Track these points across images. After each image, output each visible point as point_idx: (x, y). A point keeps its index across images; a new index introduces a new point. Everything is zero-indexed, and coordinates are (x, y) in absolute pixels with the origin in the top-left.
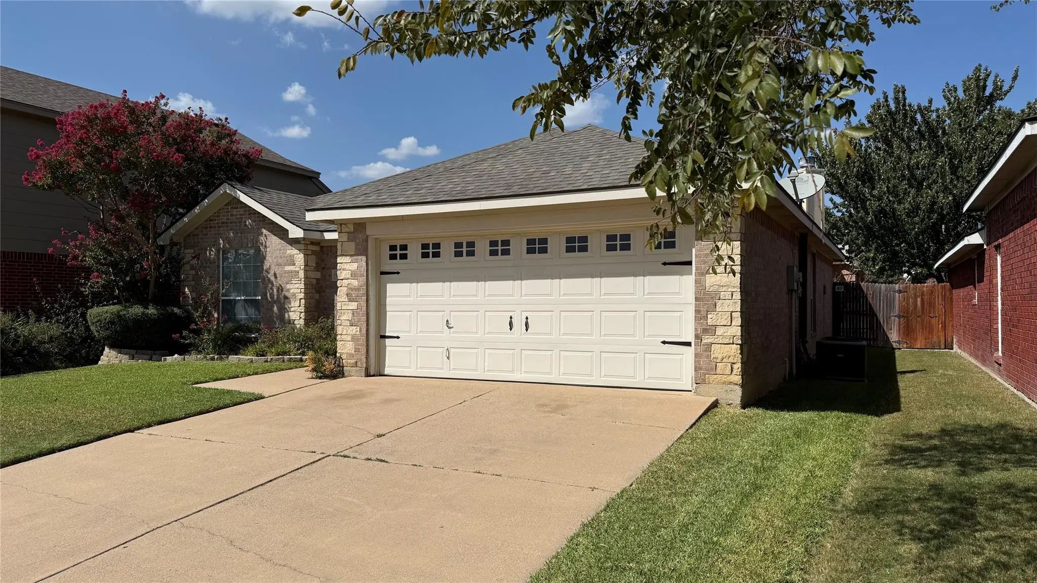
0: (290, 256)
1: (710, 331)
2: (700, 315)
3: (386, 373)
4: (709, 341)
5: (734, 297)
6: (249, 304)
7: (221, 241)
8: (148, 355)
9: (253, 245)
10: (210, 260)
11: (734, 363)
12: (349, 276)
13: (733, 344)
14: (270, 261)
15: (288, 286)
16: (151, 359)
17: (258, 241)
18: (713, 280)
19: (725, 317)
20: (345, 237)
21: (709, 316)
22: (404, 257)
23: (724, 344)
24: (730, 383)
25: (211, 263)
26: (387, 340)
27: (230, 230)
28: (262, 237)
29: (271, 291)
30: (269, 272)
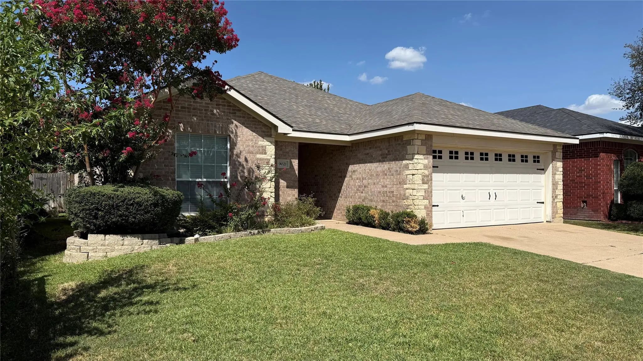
0: (262, 147)
1: (556, 197)
4: (556, 201)
6: (211, 186)
7: (181, 124)
12: (423, 168)
14: (240, 147)
17: (227, 129)
22: (440, 157)
23: (559, 202)
26: (433, 208)
27: (193, 116)
28: (232, 127)
29: (242, 174)
30: (240, 157)
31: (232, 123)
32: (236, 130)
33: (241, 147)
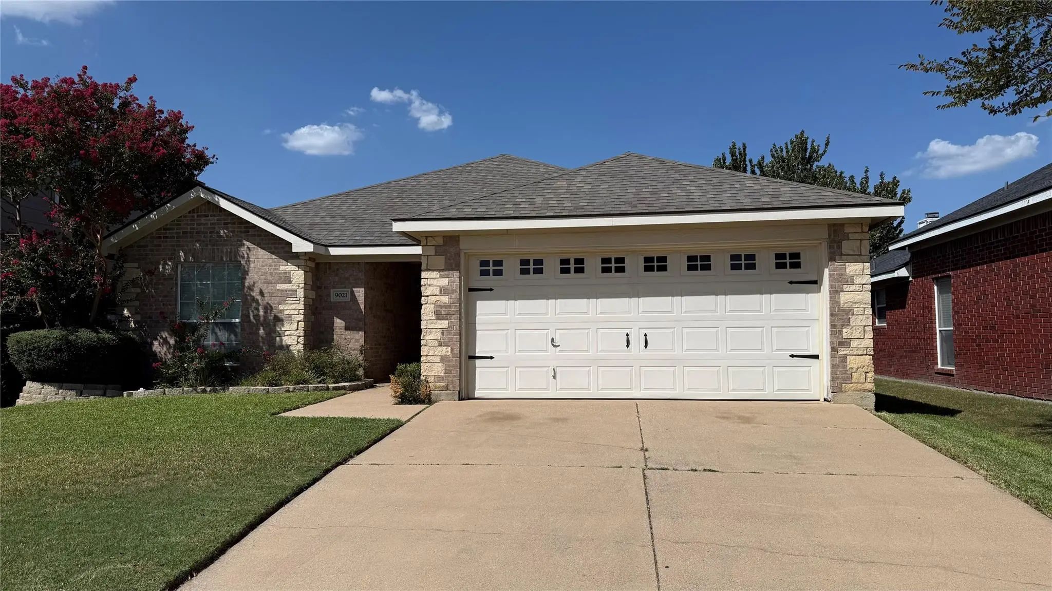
0: (285, 273)
1: (846, 344)
2: (835, 329)
3: (476, 396)
4: (845, 352)
5: (866, 313)
6: (221, 327)
7: (182, 254)
8: (100, 390)
9: (231, 259)
10: (164, 275)
11: (867, 372)
12: (438, 292)
13: (866, 355)
14: (254, 276)
15: (281, 307)
16: (104, 395)
17: (237, 253)
18: (847, 297)
19: (859, 331)
20: (431, 251)
21: (844, 330)
22: (498, 273)
23: (858, 355)
24: (865, 390)
25: (165, 279)
26: (478, 362)
27: (196, 241)
28: (243, 250)
29: (256, 312)
30: (253, 289)
31: (244, 245)
32: (248, 254)
33: (256, 276)
